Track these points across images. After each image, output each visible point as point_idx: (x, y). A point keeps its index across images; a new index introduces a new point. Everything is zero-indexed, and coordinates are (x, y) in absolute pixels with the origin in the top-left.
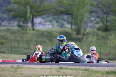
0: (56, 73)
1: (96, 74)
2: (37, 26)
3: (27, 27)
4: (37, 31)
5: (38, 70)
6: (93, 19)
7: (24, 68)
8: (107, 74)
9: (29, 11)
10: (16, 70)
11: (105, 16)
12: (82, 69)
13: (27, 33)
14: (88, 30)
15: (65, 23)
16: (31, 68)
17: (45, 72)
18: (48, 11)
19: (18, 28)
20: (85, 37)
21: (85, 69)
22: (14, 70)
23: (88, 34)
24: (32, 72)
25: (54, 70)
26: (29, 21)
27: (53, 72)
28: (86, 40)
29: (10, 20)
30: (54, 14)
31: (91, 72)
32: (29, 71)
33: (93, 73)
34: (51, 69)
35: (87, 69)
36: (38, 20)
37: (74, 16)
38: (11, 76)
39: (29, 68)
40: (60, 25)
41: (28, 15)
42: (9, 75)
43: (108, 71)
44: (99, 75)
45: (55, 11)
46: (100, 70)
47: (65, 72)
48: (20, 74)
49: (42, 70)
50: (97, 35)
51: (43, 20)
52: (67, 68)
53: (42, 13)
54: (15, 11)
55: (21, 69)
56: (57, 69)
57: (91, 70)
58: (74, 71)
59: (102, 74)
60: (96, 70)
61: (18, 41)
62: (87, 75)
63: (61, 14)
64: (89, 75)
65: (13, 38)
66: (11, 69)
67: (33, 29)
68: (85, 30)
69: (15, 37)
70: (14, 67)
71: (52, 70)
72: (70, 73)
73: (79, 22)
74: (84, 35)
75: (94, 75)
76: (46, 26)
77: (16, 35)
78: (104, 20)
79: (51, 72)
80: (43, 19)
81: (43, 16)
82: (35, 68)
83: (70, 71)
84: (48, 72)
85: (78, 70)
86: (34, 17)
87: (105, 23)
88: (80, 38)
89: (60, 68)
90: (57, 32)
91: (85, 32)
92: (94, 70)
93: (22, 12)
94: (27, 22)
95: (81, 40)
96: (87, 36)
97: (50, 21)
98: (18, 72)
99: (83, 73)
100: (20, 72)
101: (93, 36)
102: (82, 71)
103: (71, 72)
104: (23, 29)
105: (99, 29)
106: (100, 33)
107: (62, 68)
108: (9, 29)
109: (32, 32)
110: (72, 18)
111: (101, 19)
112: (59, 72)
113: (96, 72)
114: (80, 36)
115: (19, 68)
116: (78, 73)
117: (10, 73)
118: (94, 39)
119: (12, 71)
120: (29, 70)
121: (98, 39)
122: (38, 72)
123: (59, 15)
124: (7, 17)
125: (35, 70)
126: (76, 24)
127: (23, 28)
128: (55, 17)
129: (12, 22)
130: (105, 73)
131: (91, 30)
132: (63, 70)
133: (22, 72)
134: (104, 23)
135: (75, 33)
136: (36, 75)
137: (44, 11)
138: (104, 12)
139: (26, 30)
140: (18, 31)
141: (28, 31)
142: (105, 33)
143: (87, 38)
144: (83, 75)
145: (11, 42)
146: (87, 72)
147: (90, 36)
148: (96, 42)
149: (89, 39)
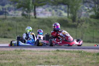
0: (53, 55)
1: (88, 55)
2: (39, 15)
3: (30, 16)
4: (39, 19)
5: (38, 52)
6: (86, 8)
7: (26, 51)
8: (97, 56)
9: (31, 2)
10: (19, 52)
11: (97, 5)
12: (75, 51)
13: (30, 21)
14: (82, 18)
15: (63, 12)
16: (32, 51)
17: (44, 54)
18: (48, 1)
19: (23, 17)
20: (79, 24)
21: (78, 51)
22: (18, 52)
23: (82, 21)
24: (33, 54)
25: (51, 52)
26: (32, 11)
27: (51, 54)
28: (80, 27)
29: (15, 10)
30: (53, 4)
31: (83, 54)
32: (31, 54)
33: (85, 55)
34: (49, 51)
35: (80, 51)
36: (39, 10)
37: (70, 6)
38: (15, 58)
39: (30, 51)
40: (59, 14)
41: (31, 5)
42: (13, 57)
43: (98, 53)
44: (91, 56)
45: (54, 1)
46: (92, 52)
47: (61, 54)
48: (22, 56)
49: (42, 52)
50: (90, 22)
51: (44, 10)
52: (63, 51)
53: (42, 3)
54: (20, 2)
55: (23, 52)
56: (54, 51)
57: (84, 52)
58: (69, 53)
59: (93, 55)
60: (88, 52)
61: (22, 28)
62: (80, 56)
63: (59, 4)
64: (82, 56)
65: (18, 25)
66: (15, 52)
67: (35, 18)
68: (79, 18)
69: (20, 24)
70: (17, 50)
71: (50, 53)
72: (65, 55)
73: (74, 11)
74: (79, 22)
75: (87, 56)
76: (47, 15)
77: (21, 22)
78: (96, 9)
79: (50, 54)
80: (44, 8)
81: (44, 6)
82: (35, 51)
83: (65, 53)
84: (47, 54)
85: (72, 52)
86: (36, 7)
87: (97, 11)
88: (76, 25)
89: (57, 50)
90: (55, 20)
91: (79, 19)
92: (86, 52)
93: (26, 3)
94: (30, 12)
95: (77, 26)
96: (81, 23)
97: (50, 11)
98: (21, 55)
99: (77, 54)
100: (23, 55)
101: (86, 23)
102: (76, 53)
103: (67, 54)
104: (26, 18)
105: (91, 17)
106: (93, 20)
107: (59, 51)
108: (15, 18)
109: (34, 20)
110: (68, 7)
111: (93, 8)
112: (56, 54)
113: (88, 54)
114: (75, 23)
115: (22, 51)
116: (73, 54)
117: (14, 55)
118: (88, 25)
119: (16, 54)
120: (31, 52)
121: (91, 26)
122: (38, 55)
123: (57, 5)
124: (13, 7)
125: (36, 52)
126: (72, 13)
127: (26, 16)
128: (54, 7)
129: (17, 11)
130: (96, 54)
131: (85, 17)
132: (59, 53)
133: (24, 55)
134: (95, 12)
135: (71, 20)
136: (36, 57)
137: (44, 1)
138: (95, 2)
139: (30, 18)
140: (23, 19)
141: (31, 19)
142: (97, 20)
143: (81, 25)
144: (77, 56)
145: (16, 29)
146: (80, 54)
147: (84, 23)
148: (89, 28)
149: (83, 25)
